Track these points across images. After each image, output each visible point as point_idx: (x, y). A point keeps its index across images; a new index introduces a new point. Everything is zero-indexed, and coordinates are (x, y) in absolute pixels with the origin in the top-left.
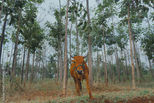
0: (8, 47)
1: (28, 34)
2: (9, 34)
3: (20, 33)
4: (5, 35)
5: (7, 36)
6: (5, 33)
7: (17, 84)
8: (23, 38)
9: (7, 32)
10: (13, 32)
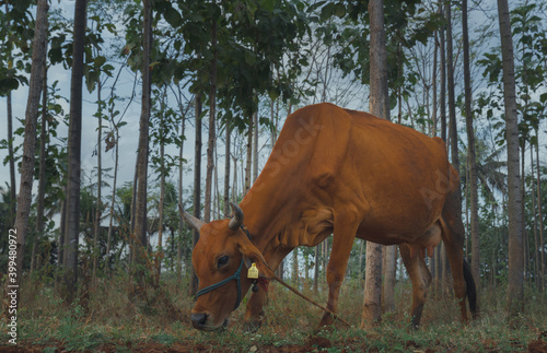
0: (111, 101)
1: (202, 20)
2: (111, 27)
3: (158, 18)
4: (92, 36)
5: (101, 41)
6: (91, 25)
7: (152, 283)
8: (177, 45)
9: (96, 18)
10: (132, 14)
